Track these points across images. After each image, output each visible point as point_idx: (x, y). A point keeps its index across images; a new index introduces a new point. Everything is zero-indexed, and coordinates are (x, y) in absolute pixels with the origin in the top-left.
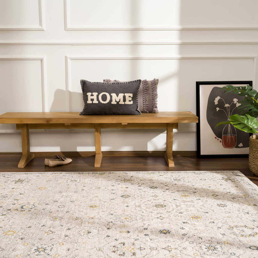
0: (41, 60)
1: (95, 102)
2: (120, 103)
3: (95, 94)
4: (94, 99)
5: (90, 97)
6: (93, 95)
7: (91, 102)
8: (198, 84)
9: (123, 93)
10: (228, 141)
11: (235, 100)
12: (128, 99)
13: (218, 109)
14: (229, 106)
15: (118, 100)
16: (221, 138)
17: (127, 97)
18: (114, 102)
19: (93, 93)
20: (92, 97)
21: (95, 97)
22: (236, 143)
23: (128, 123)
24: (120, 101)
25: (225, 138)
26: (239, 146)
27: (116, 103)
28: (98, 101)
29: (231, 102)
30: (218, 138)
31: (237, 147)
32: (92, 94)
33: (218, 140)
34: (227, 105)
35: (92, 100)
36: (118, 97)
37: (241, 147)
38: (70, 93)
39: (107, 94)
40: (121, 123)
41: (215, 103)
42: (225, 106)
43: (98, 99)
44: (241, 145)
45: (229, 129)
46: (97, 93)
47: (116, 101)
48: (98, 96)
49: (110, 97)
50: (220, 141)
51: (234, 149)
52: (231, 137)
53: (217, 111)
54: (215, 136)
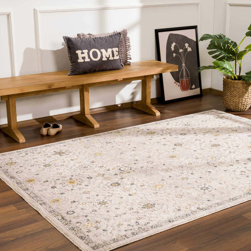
0: (8, 15)
1: (87, 60)
2: (110, 59)
3: (86, 51)
4: (85, 57)
5: (80, 56)
6: (84, 53)
7: (83, 61)
8: (157, 32)
9: (111, 48)
10: (184, 84)
11: (187, 45)
12: (116, 53)
13: (174, 55)
14: (183, 51)
15: (108, 57)
16: (179, 83)
17: (115, 52)
18: (104, 59)
19: (84, 51)
20: (83, 55)
21: (86, 55)
22: (190, 85)
23: (123, 79)
24: (109, 57)
25: (182, 81)
26: (192, 87)
27: (106, 59)
28: (89, 59)
29: (183, 47)
30: (176, 83)
31: (191, 89)
32: (82, 52)
33: (177, 84)
34: (181, 51)
35: (84, 58)
36: (107, 52)
37: (194, 89)
38: (42, 52)
39: (97, 51)
40: (117, 80)
41: (171, 49)
42: (179, 52)
43: (89, 57)
44: (194, 86)
45: (184, 73)
46: (87, 50)
47: (106, 57)
48: (88, 53)
49: (101, 53)
50: (179, 86)
51: (189, 91)
52: (186, 80)
53: (174, 57)
54: (174, 80)
